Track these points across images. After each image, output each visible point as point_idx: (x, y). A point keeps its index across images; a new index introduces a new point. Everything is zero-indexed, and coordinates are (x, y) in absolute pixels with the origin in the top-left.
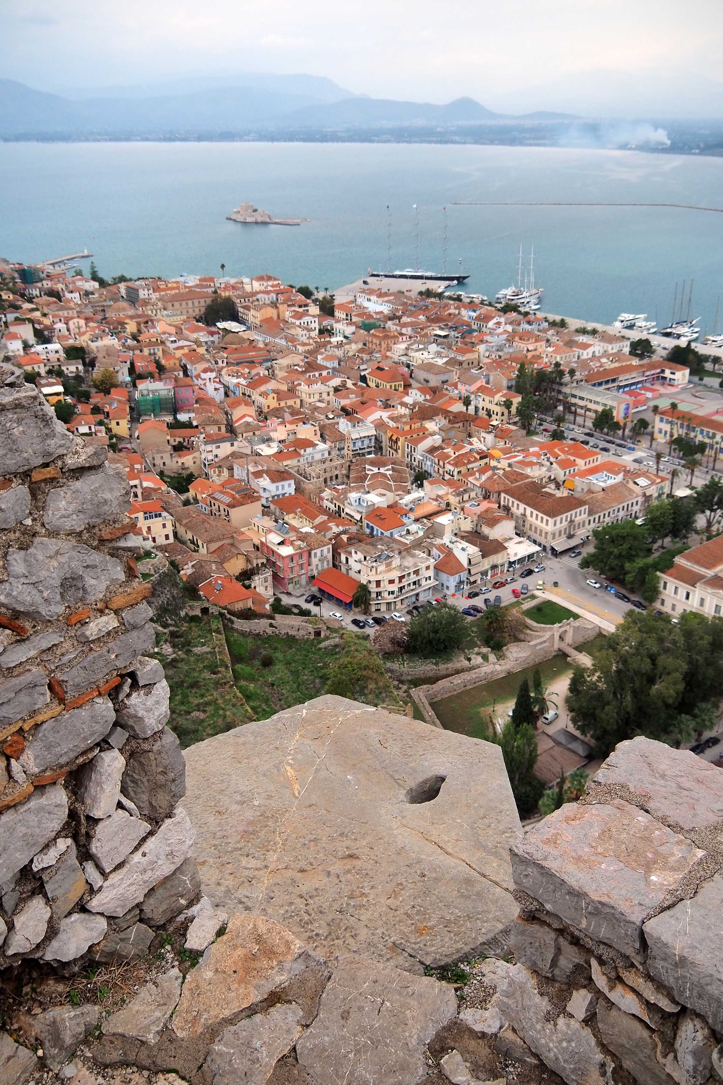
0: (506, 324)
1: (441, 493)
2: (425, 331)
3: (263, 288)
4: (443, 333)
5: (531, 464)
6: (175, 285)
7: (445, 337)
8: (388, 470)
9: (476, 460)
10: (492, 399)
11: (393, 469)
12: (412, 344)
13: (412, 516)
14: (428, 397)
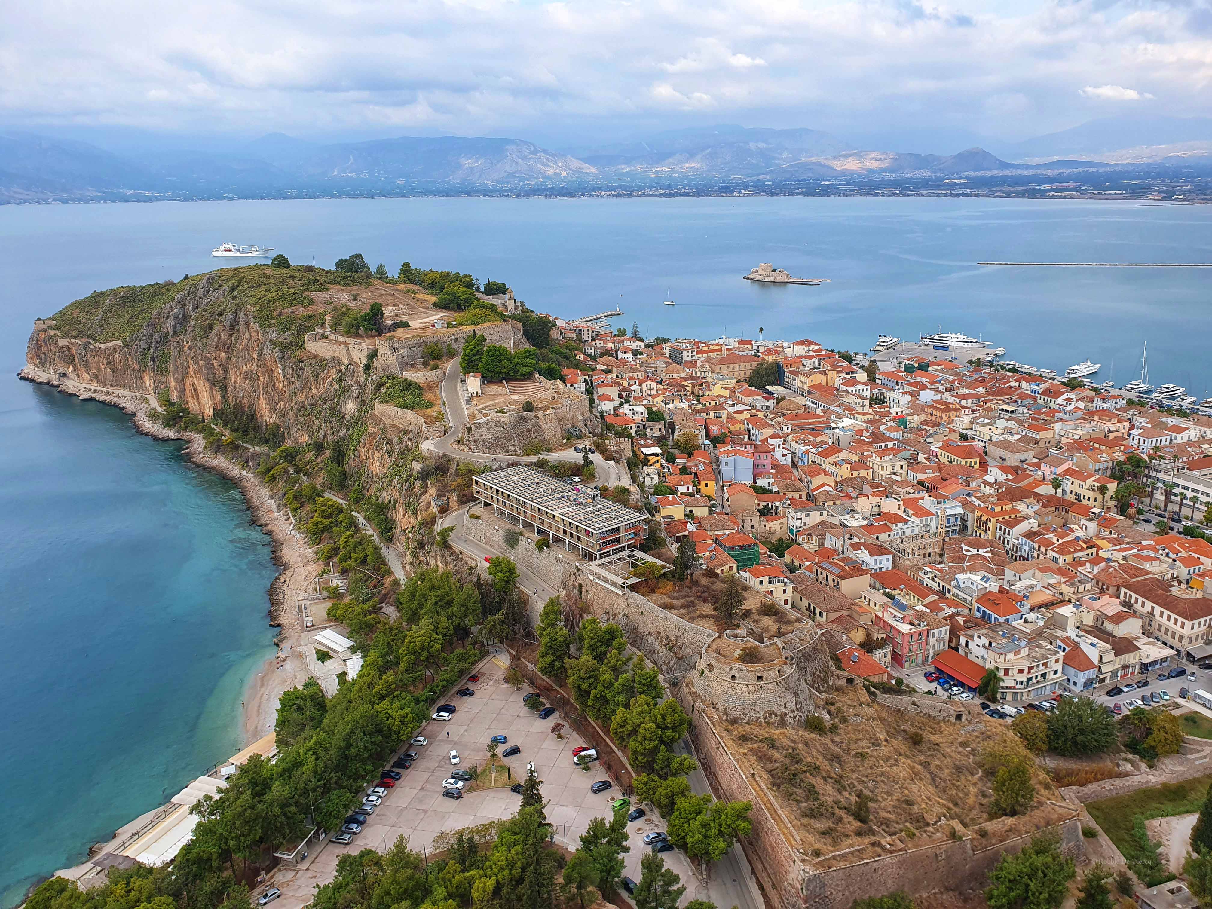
0: (1077, 400)
1: (1052, 581)
2: (988, 405)
3: (803, 353)
4: (1010, 408)
5: (1149, 559)
6: (716, 348)
7: (1012, 412)
8: (986, 552)
9: (1082, 549)
10: (1083, 483)
11: (992, 552)
12: (977, 418)
13: (1028, 605)
14: (1010, 477)
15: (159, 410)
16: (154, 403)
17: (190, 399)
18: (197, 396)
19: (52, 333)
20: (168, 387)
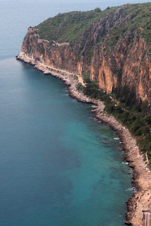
15: (83, 84)
16: (81, 80)
17: (100, 80)
18: (105, 78)
19: (35, 35)
20: (89, 72)
